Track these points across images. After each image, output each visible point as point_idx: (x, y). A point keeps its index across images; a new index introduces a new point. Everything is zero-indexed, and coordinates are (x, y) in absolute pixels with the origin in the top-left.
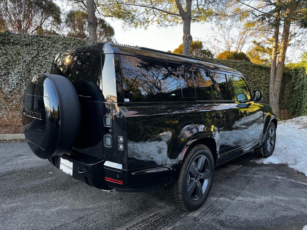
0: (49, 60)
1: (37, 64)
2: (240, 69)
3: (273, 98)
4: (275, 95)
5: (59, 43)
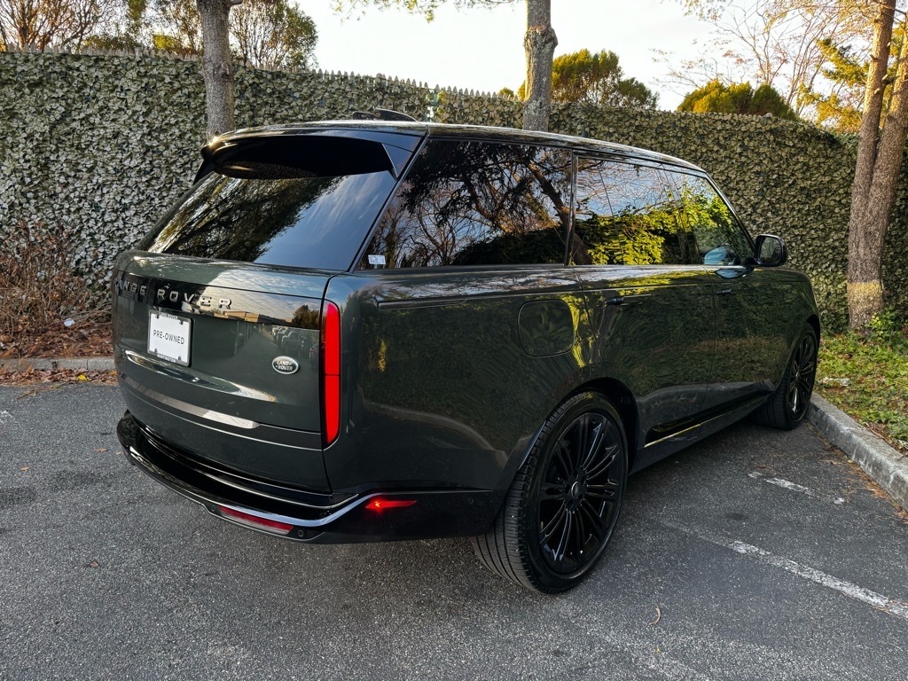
1: (68, 143)
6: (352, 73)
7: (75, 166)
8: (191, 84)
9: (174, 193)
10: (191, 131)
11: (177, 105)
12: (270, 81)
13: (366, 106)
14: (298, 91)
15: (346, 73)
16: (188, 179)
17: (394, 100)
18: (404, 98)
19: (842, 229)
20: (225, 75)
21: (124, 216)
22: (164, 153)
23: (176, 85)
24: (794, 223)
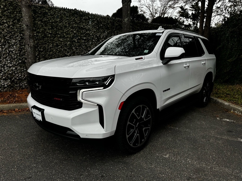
6: (66, 8)
8: (11, 9)
9: (6, 46)
10: (12, 25)
11: (6, 16)
12: (40, 9)
13: (72, 19)
14: (49, 13)
15: (64, 8)
16: (12, 41)
17: (80, 17)
18: (83, 17)
20: (29, 6)
22: (2, 32)
23: (5, 9)
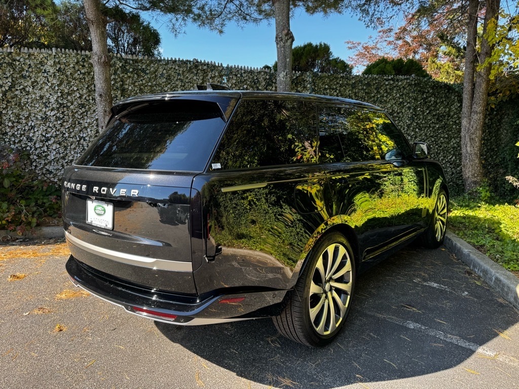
0: (33, 96)
1: (13, 103)
2: (404, 92)
3: (468, 145)
4: (471, 139)
5: (49, 63)
6: (179, 59)
7: (18, 116)
9: (77, 130)
10: (86, 94)
11: (77, 80)
12: (131, 64)
13: (187, 77)
14: (148, 69)
15: (175, 59)
16: (85, 121)
18: (209, 72)
19: (457, 137)
20: (105, 62)
21: (47, 144)
22: (71, 107)
23: (77, 68)
24: (431, 135)
